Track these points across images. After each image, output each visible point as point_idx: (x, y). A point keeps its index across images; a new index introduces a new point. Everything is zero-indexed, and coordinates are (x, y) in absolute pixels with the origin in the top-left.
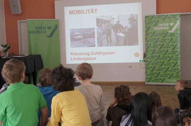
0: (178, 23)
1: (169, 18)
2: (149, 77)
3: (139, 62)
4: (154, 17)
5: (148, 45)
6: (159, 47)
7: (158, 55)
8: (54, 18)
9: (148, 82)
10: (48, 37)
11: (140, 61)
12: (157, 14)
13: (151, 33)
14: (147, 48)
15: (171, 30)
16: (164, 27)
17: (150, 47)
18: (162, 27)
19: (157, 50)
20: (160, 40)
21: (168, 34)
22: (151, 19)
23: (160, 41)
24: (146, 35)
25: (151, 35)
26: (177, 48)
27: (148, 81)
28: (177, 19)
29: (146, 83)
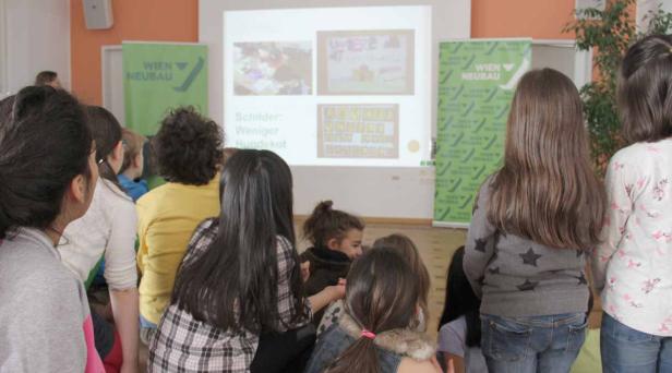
0: (526, 64)
1: (503, 49)
2: (444, 207)
3: (419, 165)
4: (463, 46)
5: (445, 122)
6: (474, 127)
7: (469, 148)
8: (196, 40)
9: (441, 219)
10: (177, 89)
11: (422, 163)
12: (473, 35)
13: (454, 89)
14: (442, 130)
15: (506, 83)
16: (487, 73)
17: (449, 126)
18: (483, 73)
19: (468, 133)
20: (477, 107)
21: (498, 94)
22: (456, 49)
23: (476, 112)
24: (440, 94)
25: (453, 93)
27: (438, 218)
28: (522, 55)
29: (436, 223)
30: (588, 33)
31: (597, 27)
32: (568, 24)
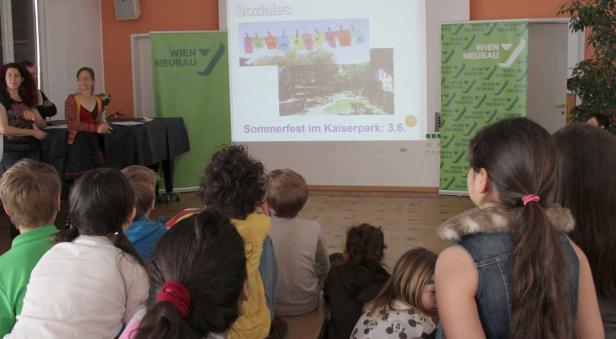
0: (523, 44)
1: (501, 30)
2: (450, 176)
3: (425, 138)
4: (464, 27)
5: (448, 98)
6: (476, 102)
7: (471, 122)
9: (446, 189)
10: (201, 74)
11: (428, 136)
12: (471, 19)
13: (456, 68)
14: (444, 105)
15: (504, 61)
16: (487, 52)
17: (452, 102)
18: (483, 52)
19: (470, 109)
20: (478, 84)
21: (497, 72)
22: (456, 33)
23: (477, 89)
24: (443, 72)
25: (454, 72)
26: (520, 107)
27: (444, 186)
28: (519, 35)
29: (441, 191)
30: (583, 15)
31: (592, 8)
32: (563, 7)
